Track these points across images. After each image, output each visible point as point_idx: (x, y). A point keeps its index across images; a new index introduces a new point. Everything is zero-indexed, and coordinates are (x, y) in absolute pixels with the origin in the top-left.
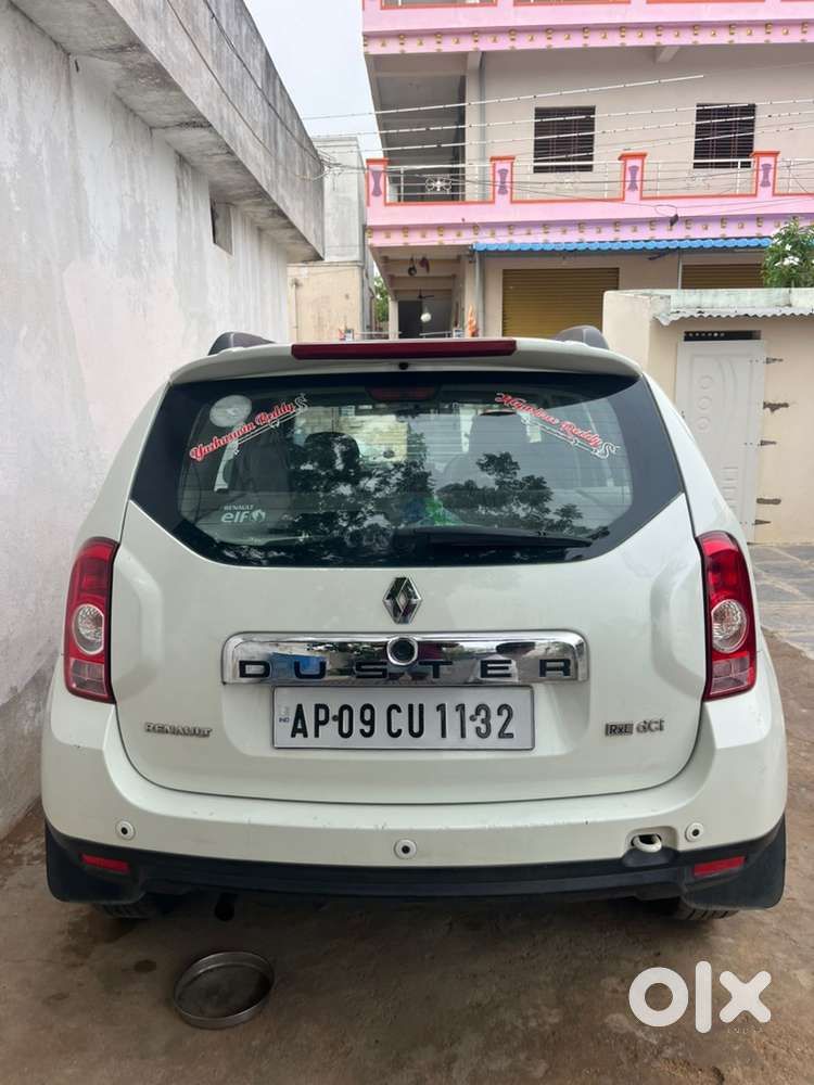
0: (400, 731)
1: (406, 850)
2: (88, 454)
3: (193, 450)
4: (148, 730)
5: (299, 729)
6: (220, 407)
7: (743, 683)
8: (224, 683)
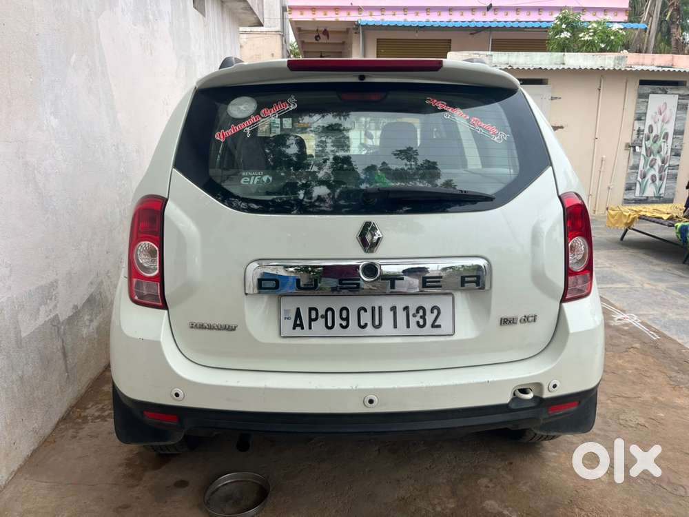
0: (366, 325)
1: (371, 401)
2: (118, 148)
3: (217, 134)
4: (192, 327)
5: (298, 324)
6: (235, 104)
7: (584, 292)
8: (246, 294)
